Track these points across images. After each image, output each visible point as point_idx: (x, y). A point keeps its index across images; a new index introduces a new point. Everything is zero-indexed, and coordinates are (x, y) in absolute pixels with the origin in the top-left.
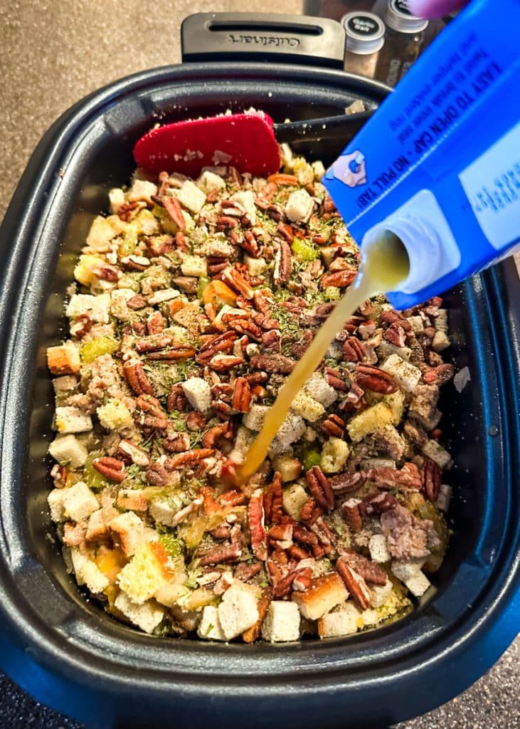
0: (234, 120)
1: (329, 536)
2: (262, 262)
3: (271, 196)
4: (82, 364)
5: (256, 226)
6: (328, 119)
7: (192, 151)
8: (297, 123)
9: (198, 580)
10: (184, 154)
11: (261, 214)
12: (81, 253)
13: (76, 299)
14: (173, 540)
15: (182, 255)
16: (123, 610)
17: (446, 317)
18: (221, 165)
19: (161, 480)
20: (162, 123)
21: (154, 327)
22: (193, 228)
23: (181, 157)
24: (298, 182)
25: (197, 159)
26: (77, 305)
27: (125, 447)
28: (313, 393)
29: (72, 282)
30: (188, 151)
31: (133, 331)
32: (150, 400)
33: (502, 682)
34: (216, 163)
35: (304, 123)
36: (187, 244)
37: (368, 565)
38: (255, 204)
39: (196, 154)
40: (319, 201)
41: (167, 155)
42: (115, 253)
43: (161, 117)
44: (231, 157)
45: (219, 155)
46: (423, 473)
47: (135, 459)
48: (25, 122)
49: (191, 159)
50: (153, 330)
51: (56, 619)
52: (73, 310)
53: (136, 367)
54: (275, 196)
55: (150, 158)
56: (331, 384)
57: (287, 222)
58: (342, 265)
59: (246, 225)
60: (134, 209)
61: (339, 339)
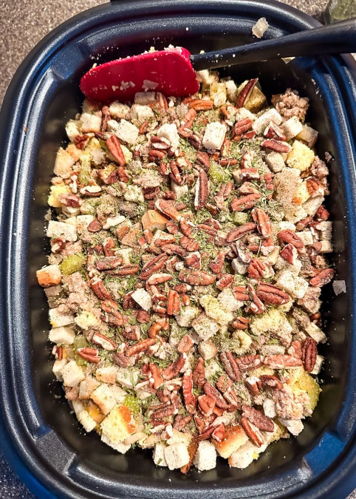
0: (156, 56)
1: (236, 400)
2: (185, 188)
3: (191, 122)
4: (63, 276)
5: (179, 157)
6: (237, 49)
7: (125, 82)
8: (210, 54)
9: (151, 430)
10: (120, 85)
11: (184, 142)
12: (51, 184)
13: (52, 223)
14: (133, 402)
15: (124, 185)
16: (106, 443)
17: (331, 229)
18: (150, 91)
19: (122, 363)
20: (98, 63)
21: (108, 249)
22: (131, 160)
23: (117, 87)
24: (214, 105)
25: (130, 89)
26: (54, 229)
27: (98, 339)
28: (225, 305)
29: (48, 209)
30: (123, 83)
31: (94, 252)
32: (111, 305)
34: (146, 90)
35: (217, 54)
36: (127, 175)
37: (262, 419)
38: (178, 133)
39: (129, 84)
40: (231, 124)
41: (107, 86)
42: (75, 183)
43: (98, 59)
44: (157, 84)
45: (147, 84)
46: (304, 351)
47: (104, 346)
48: (4, 26)
49: (125, 88)
50: (108, 251)
52: (51, 233)
53: (98, 285)
54: (195, 121)
55: (94, 90)
56: (238, 299)
57: (204, 149)
58: (249, 189)
59: (172, 156)
60: (85, 139)
61: (245, 261)
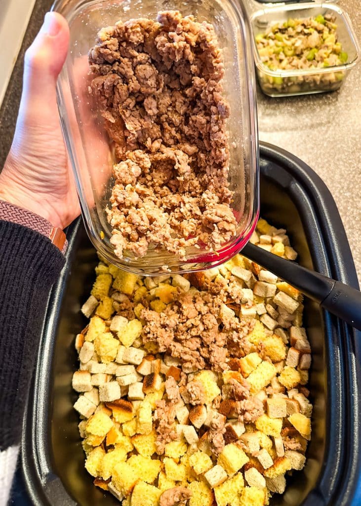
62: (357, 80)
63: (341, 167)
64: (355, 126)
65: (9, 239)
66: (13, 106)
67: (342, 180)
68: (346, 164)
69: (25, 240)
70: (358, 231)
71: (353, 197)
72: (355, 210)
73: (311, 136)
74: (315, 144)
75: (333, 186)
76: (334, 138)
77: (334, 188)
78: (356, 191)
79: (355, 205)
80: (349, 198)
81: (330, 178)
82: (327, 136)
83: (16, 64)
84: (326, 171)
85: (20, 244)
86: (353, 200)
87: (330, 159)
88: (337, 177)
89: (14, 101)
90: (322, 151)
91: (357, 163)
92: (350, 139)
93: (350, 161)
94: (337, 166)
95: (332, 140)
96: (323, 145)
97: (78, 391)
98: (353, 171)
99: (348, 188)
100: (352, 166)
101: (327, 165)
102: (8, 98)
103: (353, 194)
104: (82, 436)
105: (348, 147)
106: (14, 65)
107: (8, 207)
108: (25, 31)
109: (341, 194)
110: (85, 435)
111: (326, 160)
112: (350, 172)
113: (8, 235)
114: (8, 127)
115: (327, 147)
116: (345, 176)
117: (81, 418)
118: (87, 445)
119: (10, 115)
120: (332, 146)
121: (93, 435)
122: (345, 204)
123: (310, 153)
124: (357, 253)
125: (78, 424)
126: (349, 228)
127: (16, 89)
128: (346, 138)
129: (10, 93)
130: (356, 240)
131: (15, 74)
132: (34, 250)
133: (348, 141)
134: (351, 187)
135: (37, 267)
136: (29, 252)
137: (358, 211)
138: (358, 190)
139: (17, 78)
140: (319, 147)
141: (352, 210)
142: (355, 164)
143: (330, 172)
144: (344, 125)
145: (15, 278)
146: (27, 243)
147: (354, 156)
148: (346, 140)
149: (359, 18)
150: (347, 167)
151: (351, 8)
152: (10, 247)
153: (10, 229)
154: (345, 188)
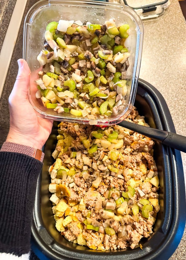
33: (182, 257)
51: (49, 243)
62: (179, 44)
63: (172, 86)
64: (179, 66)
65: (16, 161)
66: (15, 64)
67: (173, 93)
68: (174, 85)
69: (23, 160)
70: (181, 116)
71: (178, 100)
72: (179, 107)
73: (157, 72)
74: (159, 76)
75: (168, 96)
76: (168, 72)
77: (169, 97)
78: (179, 97)
79: (179, 104)
80: (177, 101)
81: (167, 92)
82: (165, 72)
83: (15, 44)
84: (165, 88)
85: (21, 162)
86: (178, 102)
87: (166, 82)
88: (170, 91)
89: (15, 62)
90: (162, 79)
91: (180, 84)
92: (176, 73)
93: (177, 83)
94: (170, 86)
95: (167, 73)
96: (163, 76)
97: (52, 192)
98: (178, 88)
99: (176, 96)
100: (178, 85)
101: (165, 85)
102: (13, 60)
103: (178, 99)
104: (54, 213)
105: (175, 76)
106: (14, 45)
107: (13, 145)
108: (19, 29)
109: (172, 99)
110: (55, 212)
111: (165, 83)
112: (176, 88)
113: (15, 159)
114: (13, 74)
115: (165, 77)
116: (174, 90)
117: (53, 205)
118: (56, 216)
119: (14, 68)
120: (167, 76)
121: (59, 212)
122: (175, 104)
123: (157, 80)
124: (181, 127)
125: (52, 207)
126: (177, 115)
127: (16, 56)
128: (174, 72)
129: (13, 58)
130: (181, 121)
131: (15, 49)
132: (27, 164)
133: (175, 73)
134: (177, 95)
135: (29, 171)
136: (25, 165)
137: (181, 106)
138: (181, 97)
139: (16, 51)
140: (161, 77)
141: (178, 106)
142: (179, 85)
143: (167, 89)
144: (173, 66)
145: (19, 178)
146: (24, 161)
147: (178, 80)
148: (174, 73)
149: (179, 14)
150: (175, 86)
151: (175, 9)
152: (16, 164)
153: (16, 156)
154: (174, 96)
